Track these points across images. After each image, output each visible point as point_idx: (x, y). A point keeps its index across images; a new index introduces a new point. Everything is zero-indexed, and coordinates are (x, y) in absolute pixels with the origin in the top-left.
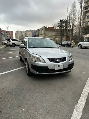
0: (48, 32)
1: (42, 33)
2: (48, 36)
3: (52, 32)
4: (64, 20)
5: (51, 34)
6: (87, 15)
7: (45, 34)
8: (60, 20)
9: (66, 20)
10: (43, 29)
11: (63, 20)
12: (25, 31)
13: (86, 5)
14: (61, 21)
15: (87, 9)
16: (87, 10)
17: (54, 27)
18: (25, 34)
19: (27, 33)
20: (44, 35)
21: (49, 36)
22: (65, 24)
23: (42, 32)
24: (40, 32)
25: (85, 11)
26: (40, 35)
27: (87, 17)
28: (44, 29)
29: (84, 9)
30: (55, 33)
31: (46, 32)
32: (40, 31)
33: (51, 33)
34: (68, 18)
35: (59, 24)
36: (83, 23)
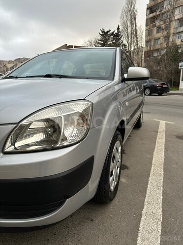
4: (111, 32)
6: (155, 26)
8: (102, 32)
9: (116, 31)
11: (109, 31)
12: (13, 61)
13: (153, 3)
14: (104, 34)
15: (155, 11)
16: (154, 14)
22: (114, 41)
25: (152, 15)
27: (155, 30)
29: (149, 12)
34: (118, 29)
35: (100, 42)
36: (147, 42)
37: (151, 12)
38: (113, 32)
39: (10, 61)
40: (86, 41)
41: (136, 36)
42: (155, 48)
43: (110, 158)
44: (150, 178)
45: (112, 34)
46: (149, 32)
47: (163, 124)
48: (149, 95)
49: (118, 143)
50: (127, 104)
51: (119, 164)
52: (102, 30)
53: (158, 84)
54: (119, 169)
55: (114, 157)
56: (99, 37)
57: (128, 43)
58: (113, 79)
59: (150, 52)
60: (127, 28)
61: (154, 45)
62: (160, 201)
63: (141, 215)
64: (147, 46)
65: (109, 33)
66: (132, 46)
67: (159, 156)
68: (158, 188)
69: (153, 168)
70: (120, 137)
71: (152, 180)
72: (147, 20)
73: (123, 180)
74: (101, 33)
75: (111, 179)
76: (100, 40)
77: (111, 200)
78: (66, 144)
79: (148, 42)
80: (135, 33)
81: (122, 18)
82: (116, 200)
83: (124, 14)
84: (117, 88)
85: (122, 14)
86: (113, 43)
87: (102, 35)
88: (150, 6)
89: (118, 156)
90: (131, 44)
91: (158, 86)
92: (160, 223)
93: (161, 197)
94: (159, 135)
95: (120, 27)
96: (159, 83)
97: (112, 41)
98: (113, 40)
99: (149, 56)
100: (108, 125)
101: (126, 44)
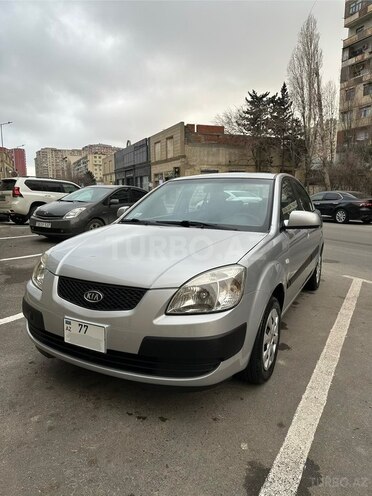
0: (198, 149)
1: (170, 156)
2: (197, 168)
3: (214, 149)
4: (270, 96)
5: (210, 159)
6: (360, 81)
7: (184, 157)
8: (253, 97)
9: (280, 95)
10: (172, 138)
11: (266, 95)
12: (79, 151)
13: (356, 38)
14: (256, 101)
15: (361, 52)
16: (359, 57)
17: (223, 127)
18: (79, 161)
19: (86, 157)
20: (177, 164)
21: (205, 167)
22: (275, 114)
23: (170, 148)
24: (157, 152)
25: (353, 61)
26: (157, 163)
27: (360, 89)
28: (179, 136)
29: (347, 54)
30: (230, 154)
31: (188, 148)
32: (158, 146)
33: (213, 155)
34: (284, 90)
35: (247, 115)
36: (343, 113)
37: (353, 54)
38: (274, 97)
39: (73, 151)
40: (221, 115)
41: (320, 105)
42: (360, 125)
43: (263, 328)
44: (319, 362)
45: (272, 100)
46: (348, 94)
47: (357, 284)
48: (343, 223)
49: (274, 312)
50: (287, 261)
51: (275, 338)
52: (251, 93)
53: (362, 203)
54: (275, 346)
55: (269, 328)
56: (246, 107)
57: (303, 116)
58: (269, 229)
59: (348, 131)
60: (302, 89)
61: (358, 118)
62: (328, 387)
63: (300, 399)
64: (343, 120)
65: (265, 99)
66: (312, 121)
67: (338, 335)
68: (329, 374)
69: (325, 350)
70: (277, 304)
71: (321, 365)
72: (343, 70)
73: (280, 362)
74: (250, 99)
75: (265, 353)
76: (247, 113)
77: (266, 380)
78: (219, 309)
79: (345, 113)
80: (317, 101)
81: (291, 68)
82: (271, 382)
83: (296, 62)
84: (275, 242)
85: (290, 63)
86: (273, 117)
87: (251, 103)
88: (348, 43)
89: (274, 328)
90: (310, 119)
91: (363, 207)
92: (322, 407)
93: (330, 383)
94: (346, 303)
95: (288, 87)
96: (365, 200)
97: (271, 114)
98: (274, 112)
99: (347, 141)
100: (262, 291)
101: (300, 118)
